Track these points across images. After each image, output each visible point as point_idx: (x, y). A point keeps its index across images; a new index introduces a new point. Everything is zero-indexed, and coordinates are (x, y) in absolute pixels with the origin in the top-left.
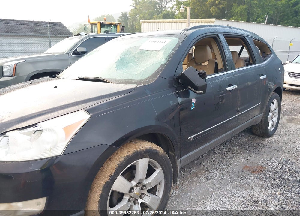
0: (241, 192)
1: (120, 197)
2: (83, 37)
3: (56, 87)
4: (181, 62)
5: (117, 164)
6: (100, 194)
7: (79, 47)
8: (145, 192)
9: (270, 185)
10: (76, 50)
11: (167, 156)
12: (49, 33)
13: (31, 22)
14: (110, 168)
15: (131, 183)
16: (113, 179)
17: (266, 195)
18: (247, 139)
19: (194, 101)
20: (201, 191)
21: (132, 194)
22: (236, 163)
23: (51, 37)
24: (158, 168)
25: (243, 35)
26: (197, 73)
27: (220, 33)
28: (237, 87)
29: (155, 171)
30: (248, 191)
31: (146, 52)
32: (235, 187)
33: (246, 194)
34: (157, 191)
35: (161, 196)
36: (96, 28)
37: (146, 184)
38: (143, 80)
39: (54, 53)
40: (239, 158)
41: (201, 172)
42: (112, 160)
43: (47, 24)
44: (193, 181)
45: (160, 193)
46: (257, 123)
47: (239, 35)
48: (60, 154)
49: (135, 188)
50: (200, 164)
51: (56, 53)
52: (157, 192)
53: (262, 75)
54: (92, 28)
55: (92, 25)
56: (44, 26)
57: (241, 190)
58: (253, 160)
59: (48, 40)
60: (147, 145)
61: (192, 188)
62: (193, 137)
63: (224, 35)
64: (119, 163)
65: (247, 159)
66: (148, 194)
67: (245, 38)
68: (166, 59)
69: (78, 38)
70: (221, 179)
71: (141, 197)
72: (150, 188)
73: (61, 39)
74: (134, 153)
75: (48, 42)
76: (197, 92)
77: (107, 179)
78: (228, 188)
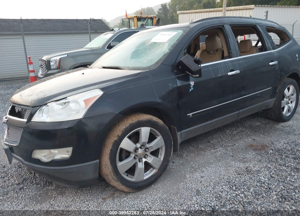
0: (238, 164)
1: (128, 155)
2: (116, 32)
3: (83, 74)
4: (182, 51)
5: (124, 129)
6: (111, 149)
7: (112, 41)
8: (148, 153)
9: (267, 160)
10: (110, 44)
11: (166, 127)
12: (89, 30)
13: (74, 20)
14: (118, 131)
15: (136, 145)
16: (121, 139)
17: (260, 167)
18: (261, 123)
19: (192, 83)
20: (202, 162)
21: (137, 154)
22: (242, 143)
23: (92, 33)
24: (159, 136)
25: (254, 24)
26: (193, 59)
27: (225, 24)
28: (239, 72)
29: (156, 138)
30: (245, 164)
31: (156, 44)
32: (234, 160)
33: (242, 165)
34: (159, 154)
35: (162, 159)
36: (133, 22)
37: (149, 147)
38: (148, 67)
39: (91, 48)
40: (247, 138)
41: (208, 148)
42: (119, 125)
43: (88, 21)
44: (198, 154)
45: (161, 156)
46: (269, 107)
47: (249, 24)
48: (81, 118)
49: (140, 149)
50: (209, 142)
51: (93, 48)
52: (159, 156)
53: (273, 61)
54: (129, 22)
55: (129, 19)
56: (86, 23)
57: (239, 163)
58: (260, 141)
59: (89, 36)
60: (148, 117)
61: (196, 159)
62: (192, 114)
63: (230, 25)
64: (125, 128)
65: (254, 140)
66: (150, 155)
67: (256, 26)
68: (169, 49)
69: (112, 33)
70: (224, 154)
71: (145, 157)
72: (152, 150)
73: (99, 34)
74: (137, 122)
75: (89, 38)
76: (194, 76)
77: (116, 139)
78: (227, 161)
